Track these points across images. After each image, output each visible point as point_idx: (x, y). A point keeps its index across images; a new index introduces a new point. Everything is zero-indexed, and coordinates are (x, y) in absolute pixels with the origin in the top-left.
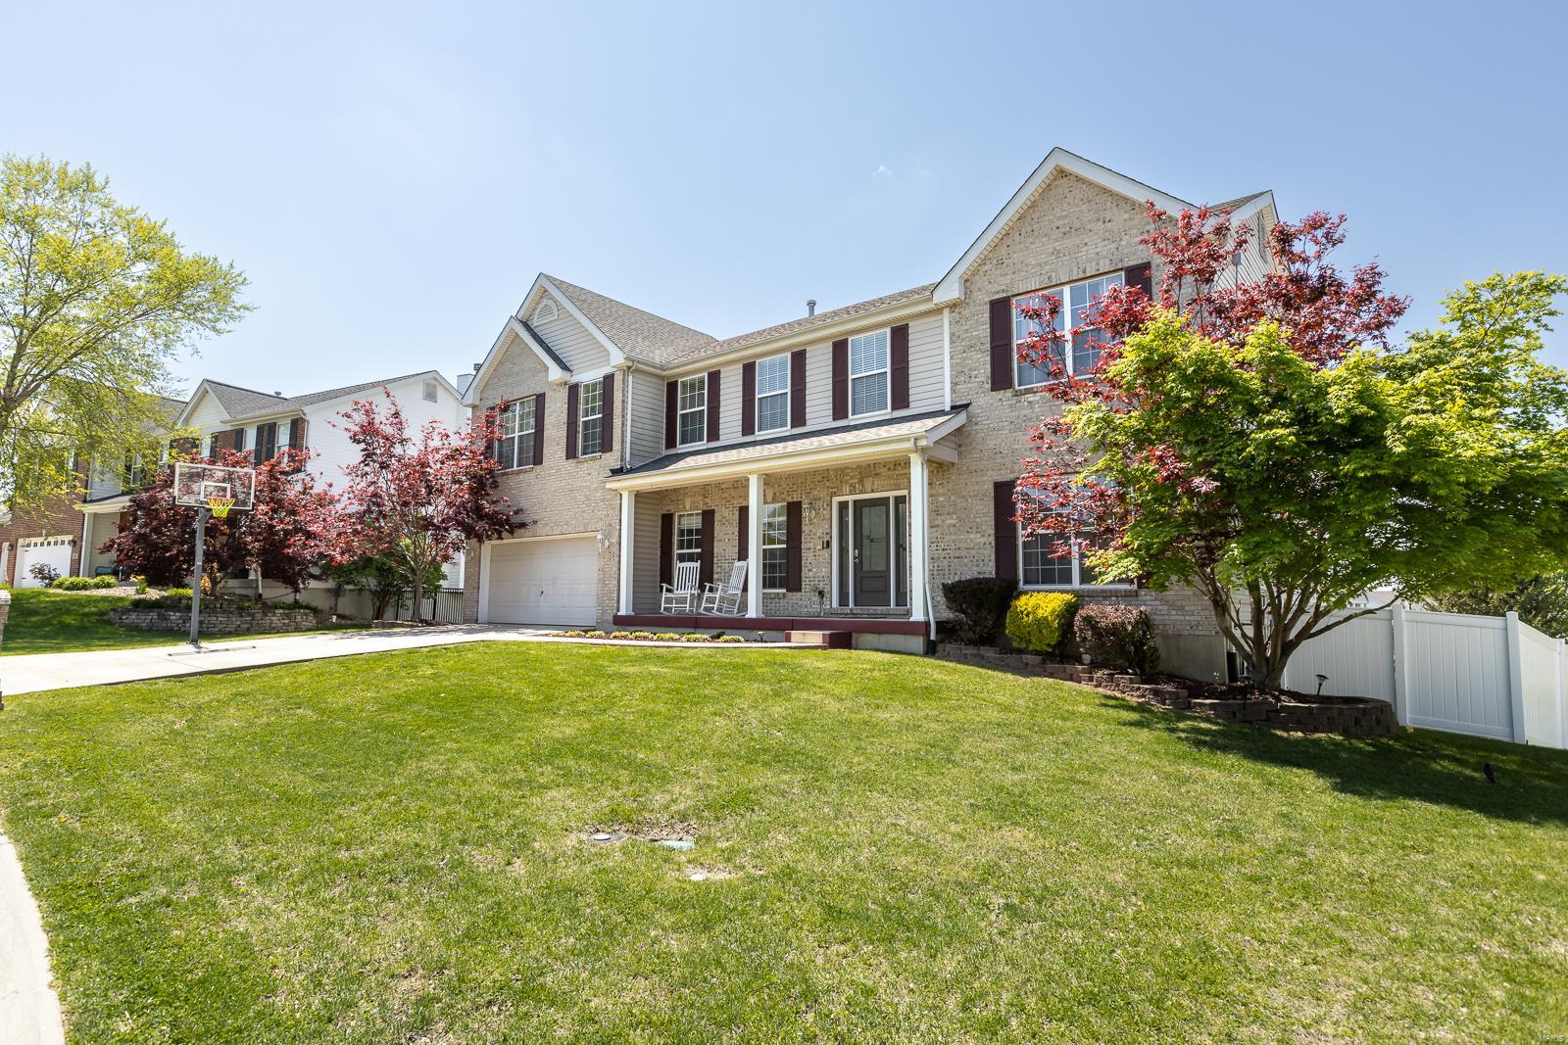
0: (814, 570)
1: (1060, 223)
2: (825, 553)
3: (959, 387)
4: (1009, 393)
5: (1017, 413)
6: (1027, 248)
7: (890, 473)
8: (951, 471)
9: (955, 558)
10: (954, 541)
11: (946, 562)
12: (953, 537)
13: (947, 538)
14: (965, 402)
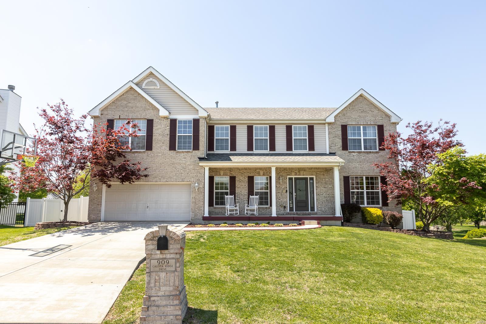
0: (281, 199)
1: (361, 108)
2: (285, 194)
3: (332, 147)
4: (347, 152)
5: (349, 158)
6: (352, 113)
7: (309, 170)
8: (330, 171)
9: (332, 197)
10: (331, 192)
11: (329, 198)
12: (331, 191)
13: (329, 191)
14: (334, 152)
